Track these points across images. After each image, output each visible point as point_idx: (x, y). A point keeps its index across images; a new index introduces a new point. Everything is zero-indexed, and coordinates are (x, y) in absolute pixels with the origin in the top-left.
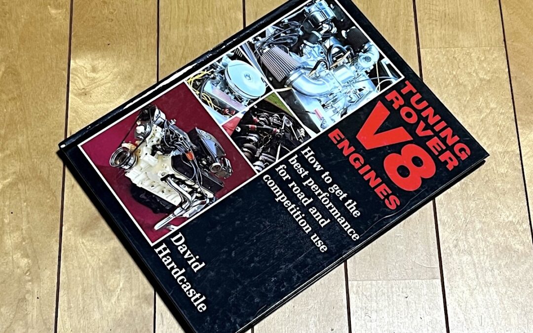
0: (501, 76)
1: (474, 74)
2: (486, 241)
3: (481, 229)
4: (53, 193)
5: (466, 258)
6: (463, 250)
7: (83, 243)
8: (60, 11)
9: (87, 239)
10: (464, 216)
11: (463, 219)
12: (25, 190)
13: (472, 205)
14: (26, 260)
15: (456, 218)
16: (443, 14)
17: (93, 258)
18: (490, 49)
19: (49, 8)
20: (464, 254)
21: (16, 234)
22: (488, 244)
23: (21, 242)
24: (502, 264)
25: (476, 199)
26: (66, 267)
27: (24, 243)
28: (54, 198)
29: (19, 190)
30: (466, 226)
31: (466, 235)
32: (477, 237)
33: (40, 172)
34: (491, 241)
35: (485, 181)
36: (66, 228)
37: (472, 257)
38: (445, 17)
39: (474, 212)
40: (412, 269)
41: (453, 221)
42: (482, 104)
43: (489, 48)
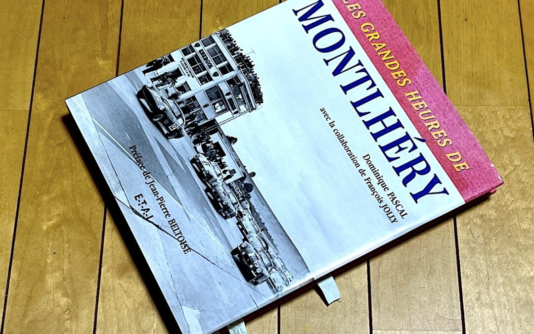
0: (525, 134)
1: (499, 132)
2: (507, 295)
3: (503, 283)
4: (94, 236)
5: (487, 312)
6: (485, 304)
7: (120, 284)
8: (107, 62)
9: (124, 280)
10: (487, 270)
11: (486, 273)
12: (68, 232)
13: (495, 259)
14: (66, 299)
15: (478, 271)
16: (471, 73)
17: (129, 300)
18: (516, 108)
19: (98, 60)
20: (486, 307)
21: (58, 274)
22: (509, 298)
23: (62, 282)
24: (522, 318)
25: (499, 253)
26: (103, 307)
27: (64, 283)
28: (95, 240)
29: (62, 231)
30: (489, 279)
31: (488, 289)
32: (498, 290)
33: (83, 215)
34: (512, 295)
35: (507, 236)
36: (105, 269)
37: (493, 310)
38: (473, 76)
39: (497, 267)
40: (435, 320)
41: (476, 274)
42: (506, 161)
43: (514, 107)
